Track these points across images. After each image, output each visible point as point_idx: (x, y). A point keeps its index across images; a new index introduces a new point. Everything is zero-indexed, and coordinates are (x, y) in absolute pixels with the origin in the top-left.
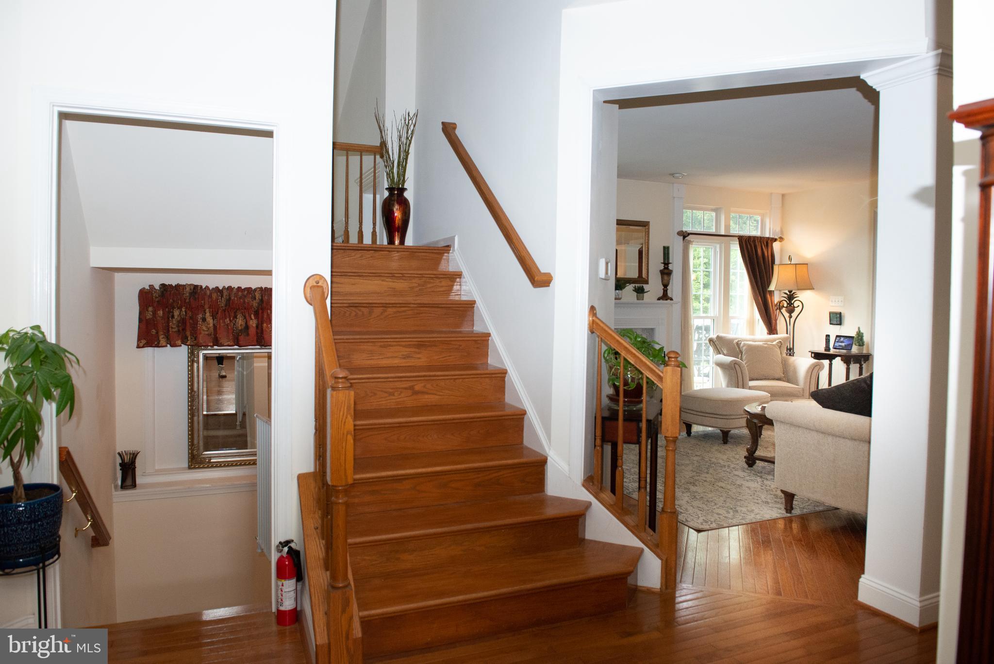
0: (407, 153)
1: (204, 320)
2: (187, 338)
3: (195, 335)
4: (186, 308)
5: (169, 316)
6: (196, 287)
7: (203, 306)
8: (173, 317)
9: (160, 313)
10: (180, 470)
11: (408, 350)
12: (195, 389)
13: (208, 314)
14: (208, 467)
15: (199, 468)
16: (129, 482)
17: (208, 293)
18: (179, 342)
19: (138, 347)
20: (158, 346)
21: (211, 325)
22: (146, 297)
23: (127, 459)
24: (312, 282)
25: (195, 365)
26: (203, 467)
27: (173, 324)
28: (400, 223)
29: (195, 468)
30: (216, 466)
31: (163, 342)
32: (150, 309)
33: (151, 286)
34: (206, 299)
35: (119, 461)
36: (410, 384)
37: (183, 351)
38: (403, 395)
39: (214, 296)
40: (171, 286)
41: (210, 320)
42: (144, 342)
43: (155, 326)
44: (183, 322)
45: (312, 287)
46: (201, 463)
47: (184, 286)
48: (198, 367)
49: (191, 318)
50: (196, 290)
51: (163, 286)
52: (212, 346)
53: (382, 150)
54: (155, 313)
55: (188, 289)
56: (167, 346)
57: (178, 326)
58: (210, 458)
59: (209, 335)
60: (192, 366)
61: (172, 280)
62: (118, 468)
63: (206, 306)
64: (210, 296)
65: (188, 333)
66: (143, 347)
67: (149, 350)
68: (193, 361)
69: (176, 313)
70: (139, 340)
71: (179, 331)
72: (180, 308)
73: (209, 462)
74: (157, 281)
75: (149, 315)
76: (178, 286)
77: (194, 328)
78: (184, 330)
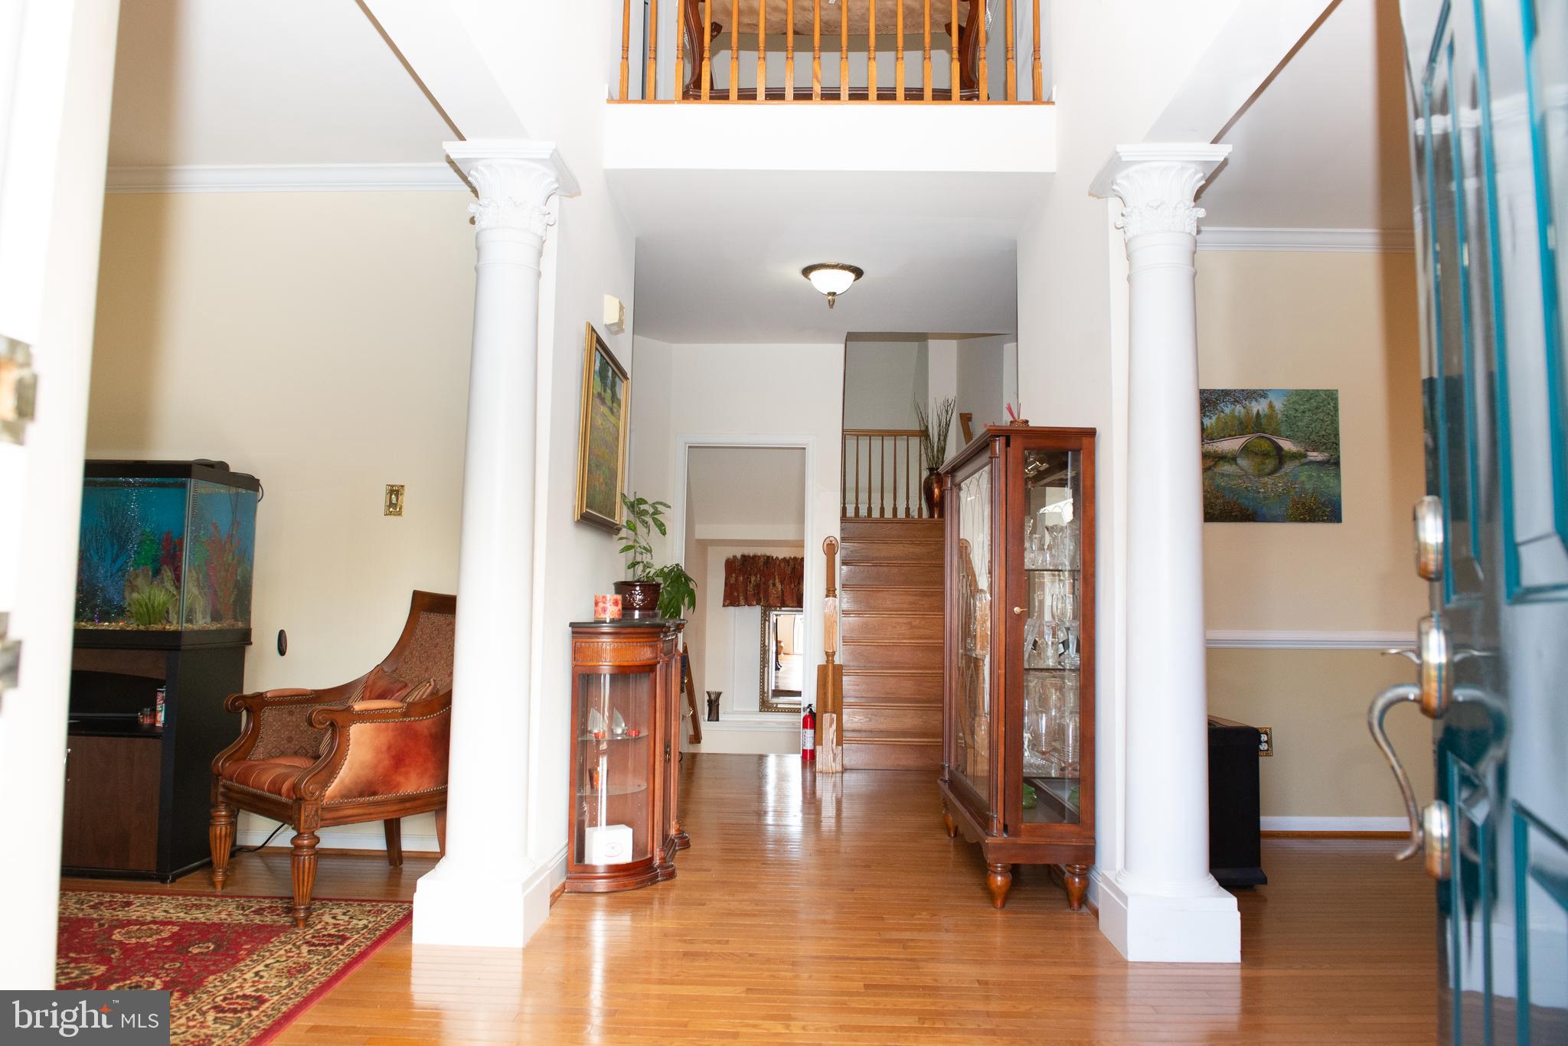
0: (946, 437)
1: (774, 585)
2: (760, 600)
3: (767, 596)
4: (761, 575)
5: (747, 581)
6: (768, 557)
7: (773, 574)
8: (750, 582)
9: (741, 579)
10: (752, 712)
11: (914, 598)
12: (767, 644)
13: (777, 580)
14: (775, 711)
15: (768, 711)
16: (713, 715)
17: (778, 563)
18: (755, 603)
19: (724, 606)
20: (738, 605)
21: (780, 589)
22: (731, 566)
23: (713, 697)
24: (828, 541)
25: (767, 623)
26: (771, 711)
27: (750, 588)
28: (938, 499)
29: (764, 711)
30: (782, 712)
31: (742, 602)
32: (734, 575)
33: (735, 557)
34: (776, 567)
35: (707, 698)
36: (909, 620)
37: (757, 610)
38: (903, 628)
39: (782, 565)
40: (749, 556)
41: (779, 585)
42: (728, 602)
43: (737, 590)
44: (758, 586)
45: (828, 545)
46: (770, 708)
47: (759, 557)
48: (769, 625)
49: (764, 584)
50: (769, 560)
51: (744, 556)
52: (780, 607)
53: (924, 434)
54: (737, 579)
55: (762, 559)
56: (745, 606)
57: (754, 590)
58: (777, 704)
59: (778, 597)
60: (765, 624)
61: (750, 551)
62: (706, 703)
63: (776, 574)
64: (779, 565)
65: (762, 595)
66: (728, 606)
67: (732, 609)
68: (765, 620)
69: (753, 579)
70: (725, 600)
71: (754, 594)
72: (756, 575)
73: (776, 707)
74: (738, 552)
75: (733, 581)
76: (755, 557)
77: (766, 592)
78: (759, 593)
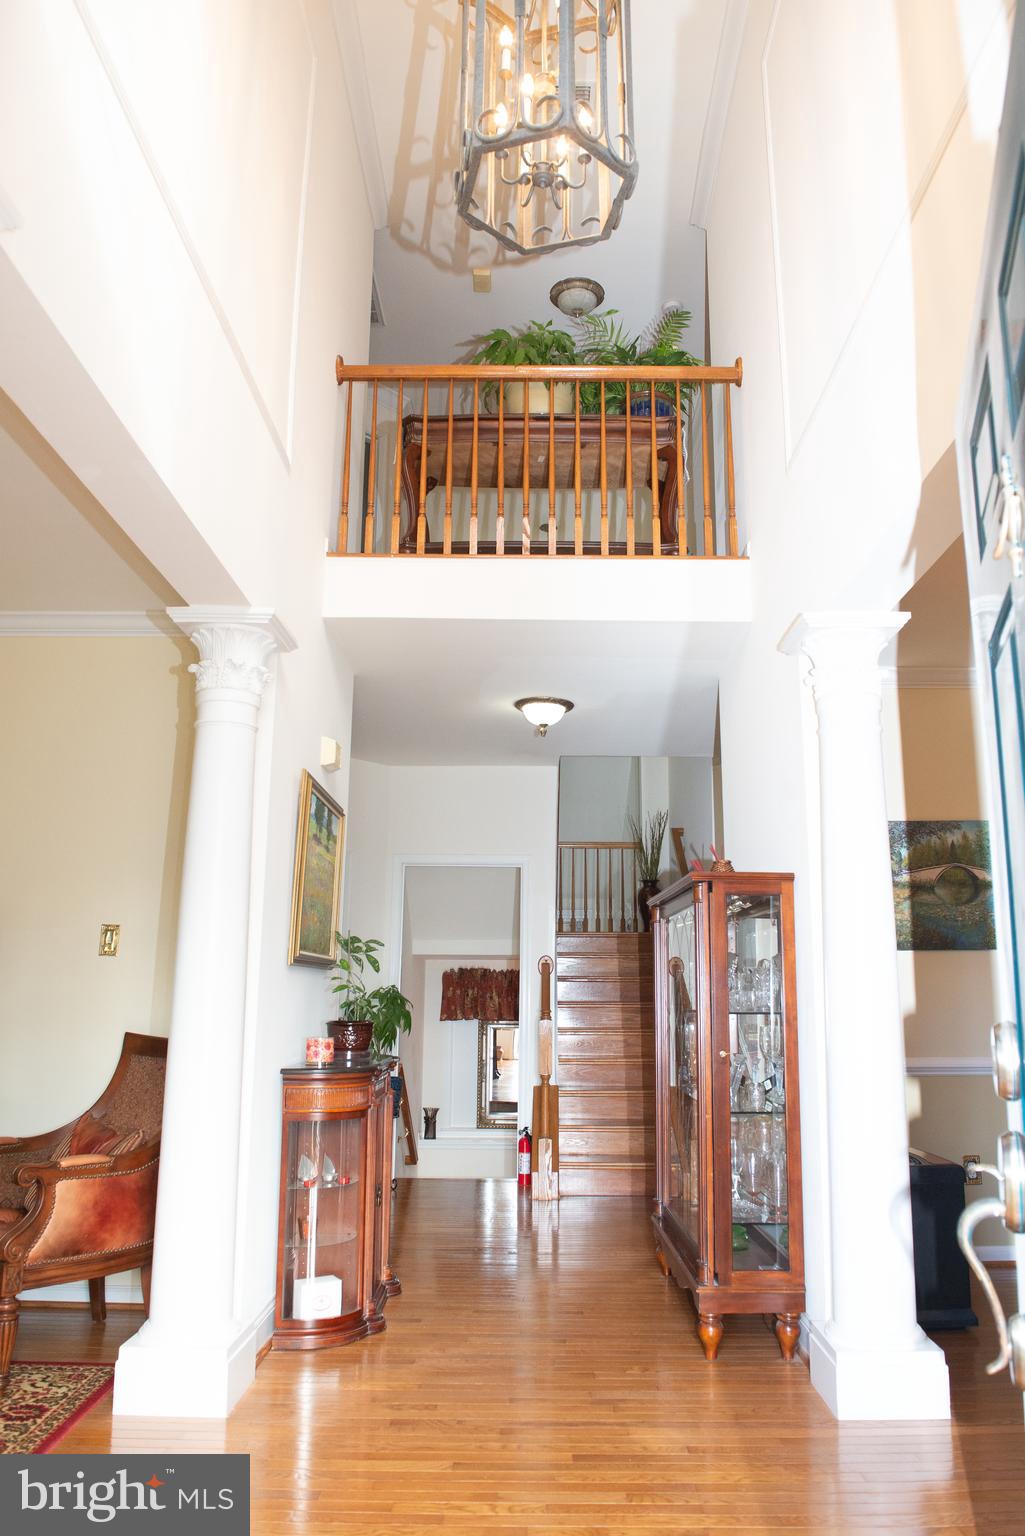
0: (659, 849)
1: (491, 998)
2: (477, 1013)
3: (484, 1009)
4: (478, 988)
5: (465, 994)
6: (486, 970)
7: (490, 987)
8: (467, 995)
9: (458, 992)
10: (471, 1129)
13: (494, 993)
14: (493, 1128)
15: (485, 1128)
16: (430, 1134)
17: (495, 975)
18: (472, 1016)
19: (441, 1020)
20: (455, 1020)
21: (497, 1002)
22: (449, 979)
23: (430, 1113)
25: (484, 1037)
26: (489, 1128)
27: (468, 1001)
29: (482, 1128)
30: (498, 1127)
31: (459, 1016)
32: (451, 988)
33: (452, 970)
34: (494, 980)
35: (423, 1115)
37: (474, 1024)
39: (500, 978)
40: (466, 969)
41: (496, 998)
42: (445, 1015)
43: (454, 1003)
44: (475, 1000)
46: (487, 1124)
47: (477, 970)
48: (487, 1037)
49: (481, 996)
50: (486, 972)
51: (461, 969)
52: (498, 1021)
53: (638, 846)
54: (454, 991)
55: (479, 972)
56: (462, 1019)
57: (471, 1003)
58: (495, 1120)
59: (495, 1011)
60: (482, 1038)
61: (468, 964)
62: (423, 1120)
63: (494, 986)
64: (497, 979)
65: (479, 1008)
66: (444, 1020)
67: (449, 1022)
68: (482, 1034)
69: (470, 992)
70: (441, 1014)
71: (472, 1007)
72: (473, 988)
73: (494, 1124)
74: (456, 965)
75: (450, 994)
76: (472, 970)
77: (484, 1005)
78: (476, 1006)
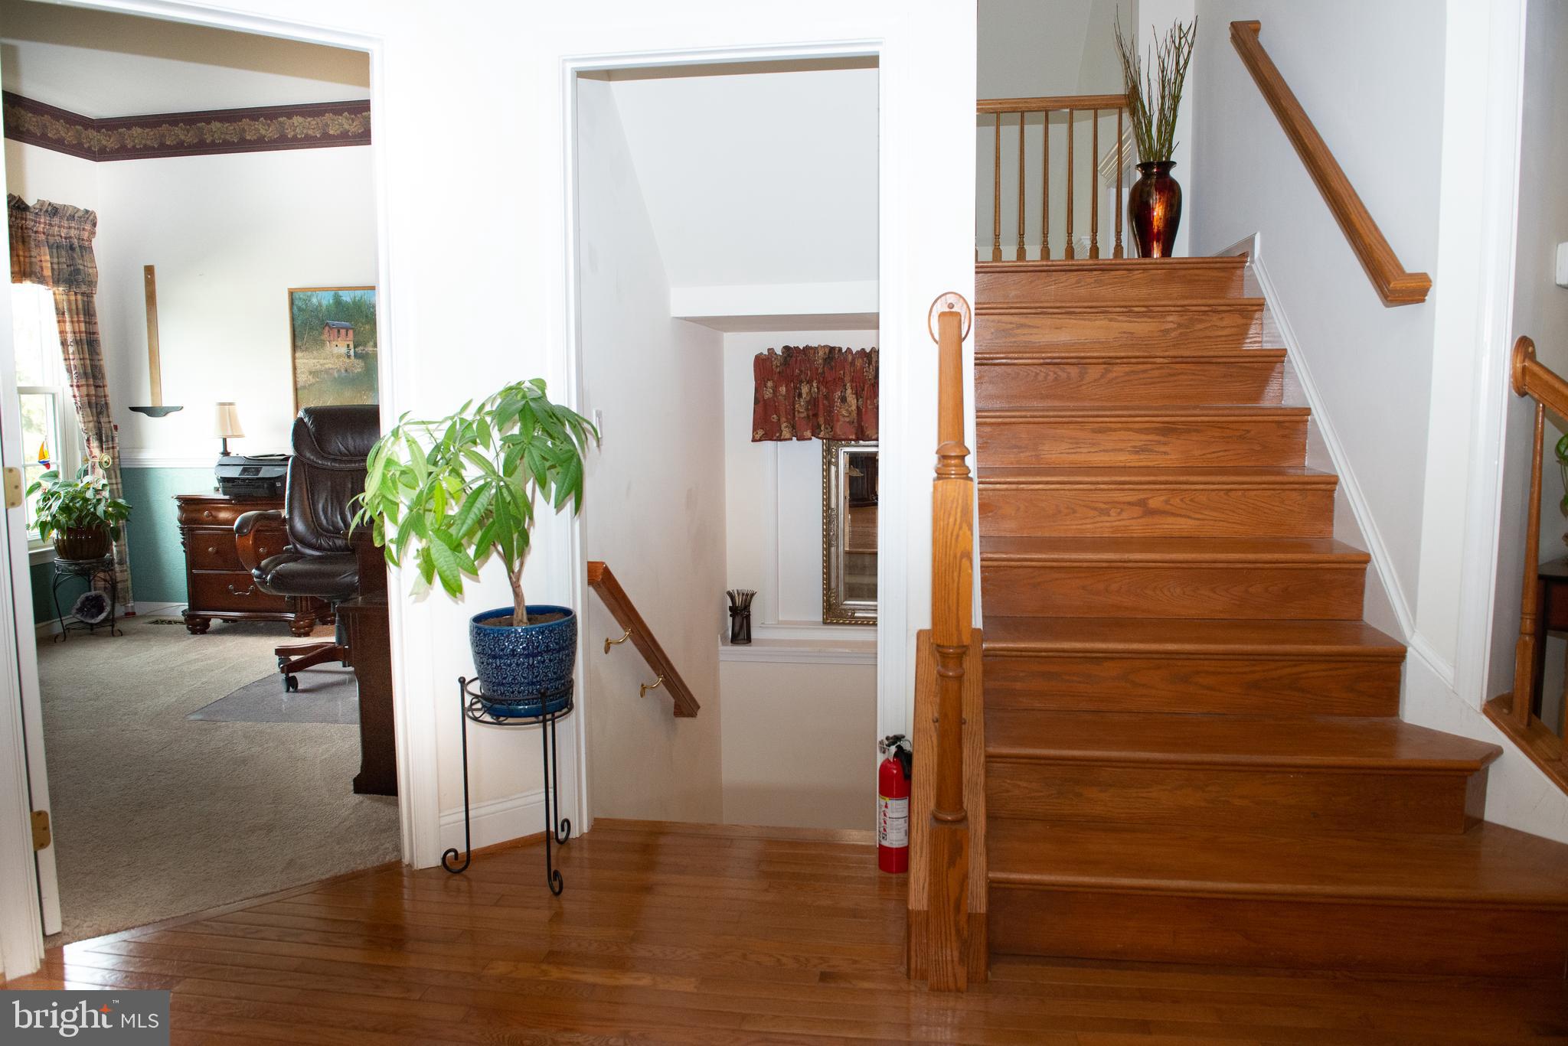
0: (1176, 99)
1: (844, 399)
2: (819, 426)
3: (830, 422)
4: (818, 382)
5: (795, 394)
6: (832, 349)
7: (842, 380)
8: (800, 395)
9: (783, 390)
10: (809, 625)
11: (1144, 437)
12: (833, 505)
13: (849, 391)
14: (850, 624)
15: (837, 623)
16: (742, 637)
17: (850, 358)
18: (808, 433)
19: (754, 440)
20: (779, 439)
21: (854, 407)
22: (764, 366)
23: (739, 601)
24: (942, 307)
25: (833, 468)
26: (844, 624)
27: (801, 405)
28: (1161, 225)
29: (831, 623)
30: (862, 624)
31: (786, 433)
32: (770, 384)
33: (771, 350)
34: (847, 367)
35: (728, 602)
36: (1142, 496)
37: (815, 446)
38: (1125, 515)
39: (859, 363)
40: (795, 348)
41: (852, 399)
42: (761, 432)
43: (776, 411)
44: (813, 403)
45: (942, 315)
46: (841, 616)
47: (815, 349)
48: (837, 472)
49: (826, 397)
50: (834, 354)
51: (787, 349)
52: (857, 439)
53: (1132, 100)
54: (775, 389)
55: (821, 353)
56: (792, 439)
57: (807, 409)
58: (854, 611)
59: (851, 423)
60: (828, 470)
61: (800, 339)
62: (728, 612)
63: (847, 379)
64: (853, 363)
65: (821, 420)
66: (760, 440)
67: (769, 445)
68: (829, 463)
69: (805, 390)
70: (755, 430)
71: (808, 416)
72: (809, 382)
73: (852, 616)
74: (777, 341)
75: (768, 394)
76: (807, 348)
77: (829, 410)
78: (816, 415)
